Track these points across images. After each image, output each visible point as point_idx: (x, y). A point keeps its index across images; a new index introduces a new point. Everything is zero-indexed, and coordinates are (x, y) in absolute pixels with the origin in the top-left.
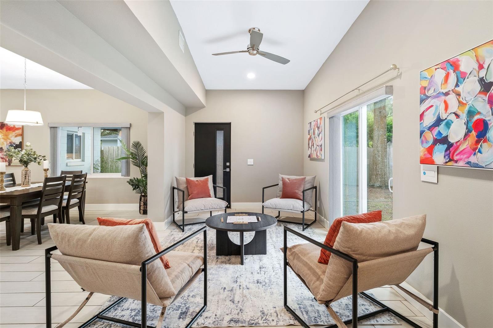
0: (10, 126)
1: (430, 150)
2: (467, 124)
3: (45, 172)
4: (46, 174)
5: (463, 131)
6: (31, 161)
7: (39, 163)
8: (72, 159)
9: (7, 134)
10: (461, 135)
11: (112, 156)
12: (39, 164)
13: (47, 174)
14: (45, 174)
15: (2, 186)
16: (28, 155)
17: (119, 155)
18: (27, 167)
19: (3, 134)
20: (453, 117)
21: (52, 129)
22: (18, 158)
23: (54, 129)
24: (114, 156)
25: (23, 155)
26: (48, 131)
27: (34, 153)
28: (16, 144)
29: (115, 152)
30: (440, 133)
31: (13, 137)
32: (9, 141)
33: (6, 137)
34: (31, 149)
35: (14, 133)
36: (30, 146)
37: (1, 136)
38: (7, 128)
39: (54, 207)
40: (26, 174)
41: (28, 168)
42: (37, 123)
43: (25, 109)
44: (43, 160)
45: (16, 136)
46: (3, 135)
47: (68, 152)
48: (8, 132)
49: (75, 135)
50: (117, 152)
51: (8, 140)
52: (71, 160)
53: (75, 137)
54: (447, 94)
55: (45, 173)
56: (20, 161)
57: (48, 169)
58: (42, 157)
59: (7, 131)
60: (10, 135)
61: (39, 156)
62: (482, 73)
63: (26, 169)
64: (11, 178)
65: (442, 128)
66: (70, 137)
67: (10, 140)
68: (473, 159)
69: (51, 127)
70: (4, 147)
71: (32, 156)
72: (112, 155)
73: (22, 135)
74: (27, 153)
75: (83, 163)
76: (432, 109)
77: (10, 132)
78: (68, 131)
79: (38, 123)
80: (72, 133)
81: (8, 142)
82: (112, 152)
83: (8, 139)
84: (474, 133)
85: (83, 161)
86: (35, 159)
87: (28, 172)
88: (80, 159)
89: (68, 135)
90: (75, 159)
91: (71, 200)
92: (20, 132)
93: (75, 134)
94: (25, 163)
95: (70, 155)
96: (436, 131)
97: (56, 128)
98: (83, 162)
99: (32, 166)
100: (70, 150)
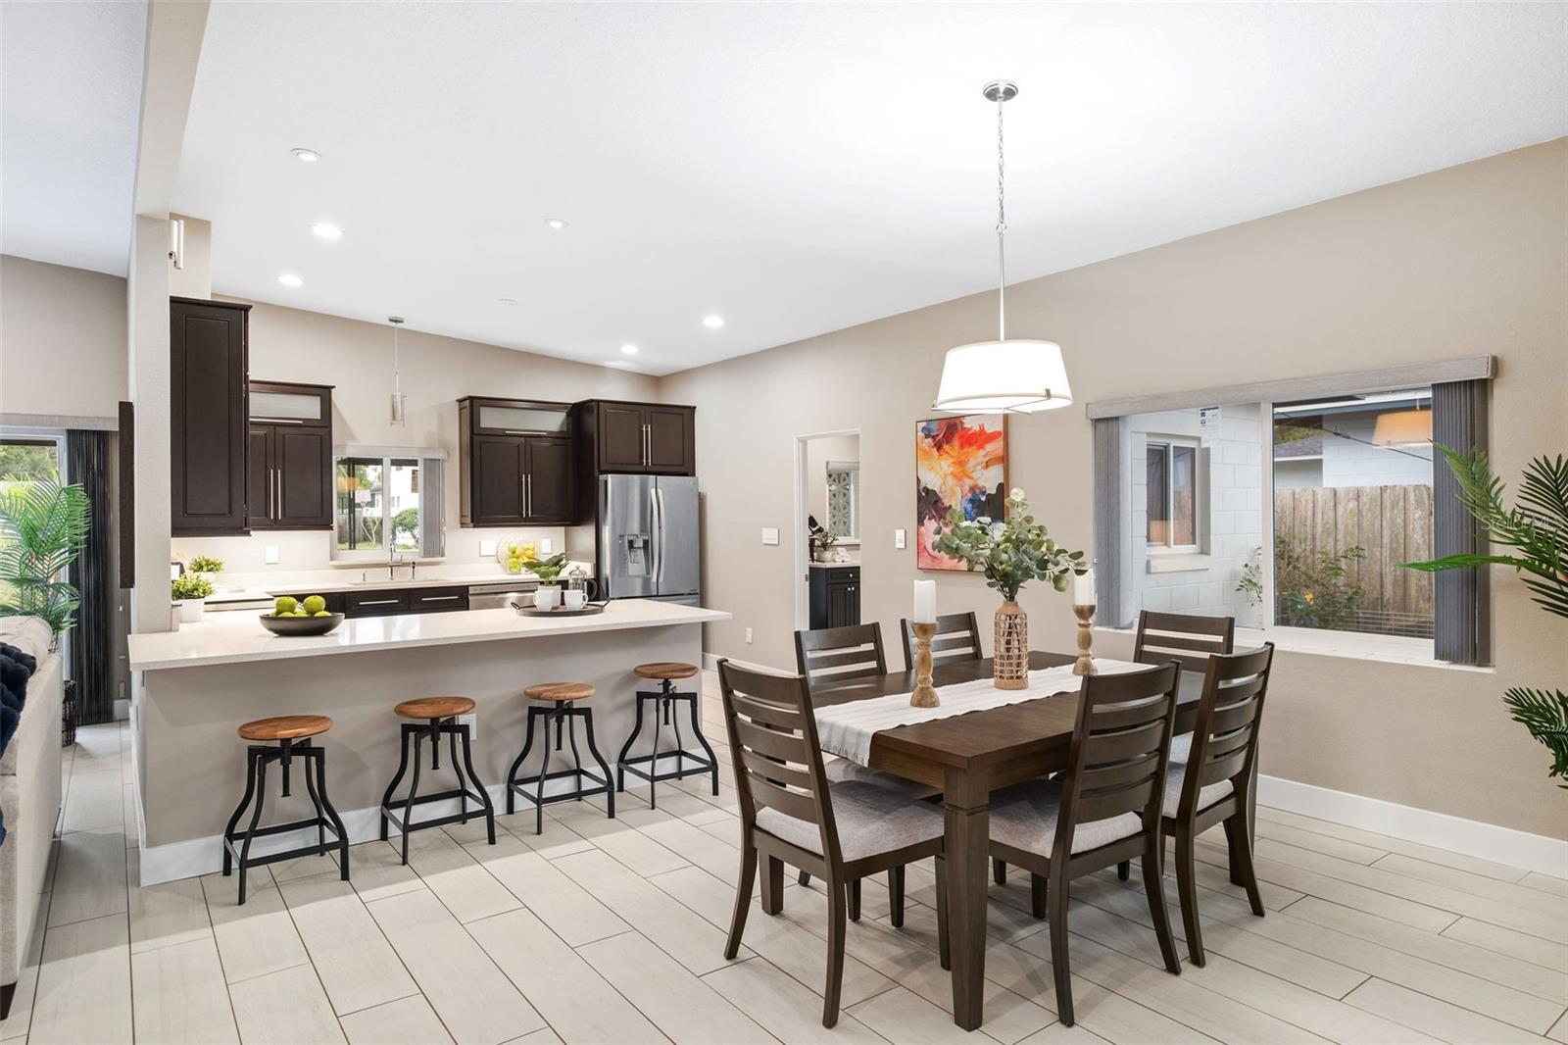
0: (969, 430)
3: (1083, 622)
4: (1084, 629)
6: (1027, 574)
7: (1057, 580)
8: (1166, 544)
9: (963, 458)
11: (1309, 530)
12: (1056, 588)
13: (1090, 629)
14: (1081, 629)
15: (925, 686)
16: (1018, 544)
17: (1339, 526)
18: (1011, 598)
19: (952, 460)
21: (1102, 426)
22: (982, 560)
23: (1106, 427)
24: (1319, 529)
25: (998, 545)
26: (1086, 436)
27: (1038, 535)
28: (988, 492)
29: (1323, 513)
31: (979, 468)
32: (968, 483)
33: (960, 470)
34: (1029, 520)
35: (982, 453)
36: (1023, 504)
37: (949, 466)
38: (961, 437)
39: (1128, 824)
40: (1010, 634)
41: (1016, 605)
42: (1048, 395)
43: (1002, 337)
44: (1072, 572)
45: (987, 465)
46: (953, 463)
47: (1150, 518)
48: (966, 450)
49: (1175, 447)
50: (1331, 514)
51: (966, 480)
52: (1159, 550)
53: (1174, 457)
55: (1081, 625)
56: (989, 573)
57: (1092, 609)
58: (1070, 556)
59: (962, 447)
60: (972, 462)
61: (1060, 552)
63: (1011, 610)
64: (967, 634)
66: (1158, 458)
67: (970, 478)
69: (1096, 421)
70: (956, 505)
71: (1031, 549)
72: (1308, 523)
73: (1004, 459)
74: (1014, 537)
75: (1202, 562)
77: (971, 449)
78: (1149, 434)
79: (1052, 392)
80: (1163, 441)
81: (967, 488)
82: (1310, 513)
83: (967, 476)
85: (1205, 551)
86: (1043, 564)
87: (1018, 621)
88: (1194, 543)
89: (1148, 450)
90: (1175, 544)
91: (1202, 789)
92: (994, 448)
93: (1174, 443)
94: (1008, 581)
95: (1156, 525)
97: (1114, 423)
98: (1205, 557)
99: (1033, 592)
100: (1159, 509)
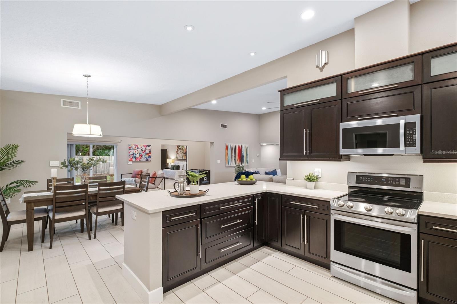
1: (132, 159)
2: (139, 155)
5: (139, 156)
10: (138, 156)
20: (137, 154)
30: (134, 156)
43: (88, 123)
54: (135, 150)
62: (142, 149)
65: (134, 155)
68: (140, 160)
76: (132, 152)
84: (140, 156)
96: (133, 155)
